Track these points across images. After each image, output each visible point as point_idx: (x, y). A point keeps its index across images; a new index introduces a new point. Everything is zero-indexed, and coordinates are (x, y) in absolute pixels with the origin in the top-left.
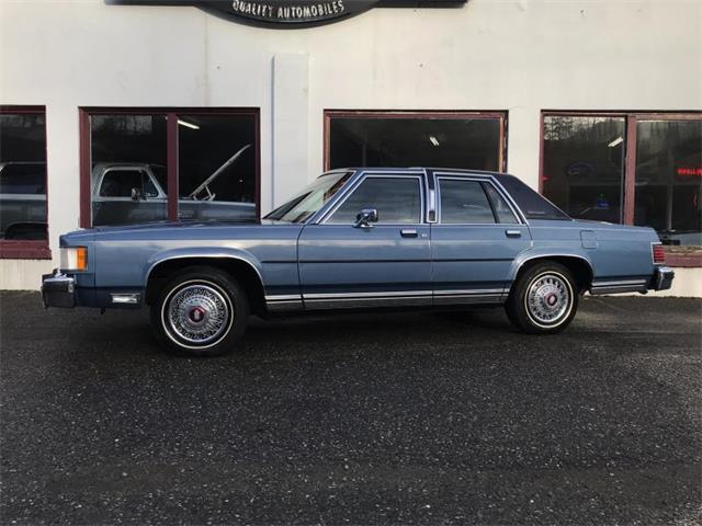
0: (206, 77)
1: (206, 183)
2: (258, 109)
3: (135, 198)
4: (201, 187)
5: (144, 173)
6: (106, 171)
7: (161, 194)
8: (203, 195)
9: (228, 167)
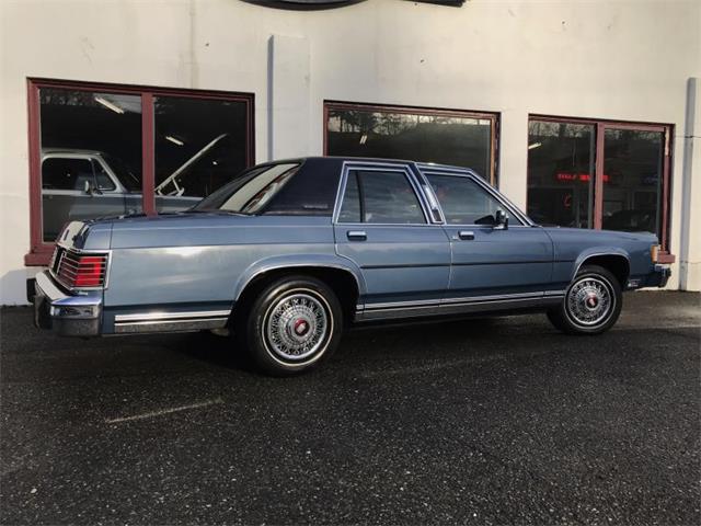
0: (192, 54)
1: (173, 176)
2: (253, 95)
3: (89, 192)
4: (168, 181)
5: (95, 161)
6: (46, 157)
7: (119, 188)
8: (169, 189)
9: (201, 156)
